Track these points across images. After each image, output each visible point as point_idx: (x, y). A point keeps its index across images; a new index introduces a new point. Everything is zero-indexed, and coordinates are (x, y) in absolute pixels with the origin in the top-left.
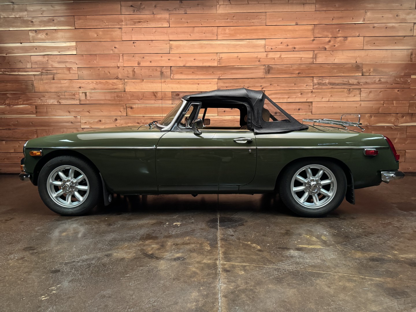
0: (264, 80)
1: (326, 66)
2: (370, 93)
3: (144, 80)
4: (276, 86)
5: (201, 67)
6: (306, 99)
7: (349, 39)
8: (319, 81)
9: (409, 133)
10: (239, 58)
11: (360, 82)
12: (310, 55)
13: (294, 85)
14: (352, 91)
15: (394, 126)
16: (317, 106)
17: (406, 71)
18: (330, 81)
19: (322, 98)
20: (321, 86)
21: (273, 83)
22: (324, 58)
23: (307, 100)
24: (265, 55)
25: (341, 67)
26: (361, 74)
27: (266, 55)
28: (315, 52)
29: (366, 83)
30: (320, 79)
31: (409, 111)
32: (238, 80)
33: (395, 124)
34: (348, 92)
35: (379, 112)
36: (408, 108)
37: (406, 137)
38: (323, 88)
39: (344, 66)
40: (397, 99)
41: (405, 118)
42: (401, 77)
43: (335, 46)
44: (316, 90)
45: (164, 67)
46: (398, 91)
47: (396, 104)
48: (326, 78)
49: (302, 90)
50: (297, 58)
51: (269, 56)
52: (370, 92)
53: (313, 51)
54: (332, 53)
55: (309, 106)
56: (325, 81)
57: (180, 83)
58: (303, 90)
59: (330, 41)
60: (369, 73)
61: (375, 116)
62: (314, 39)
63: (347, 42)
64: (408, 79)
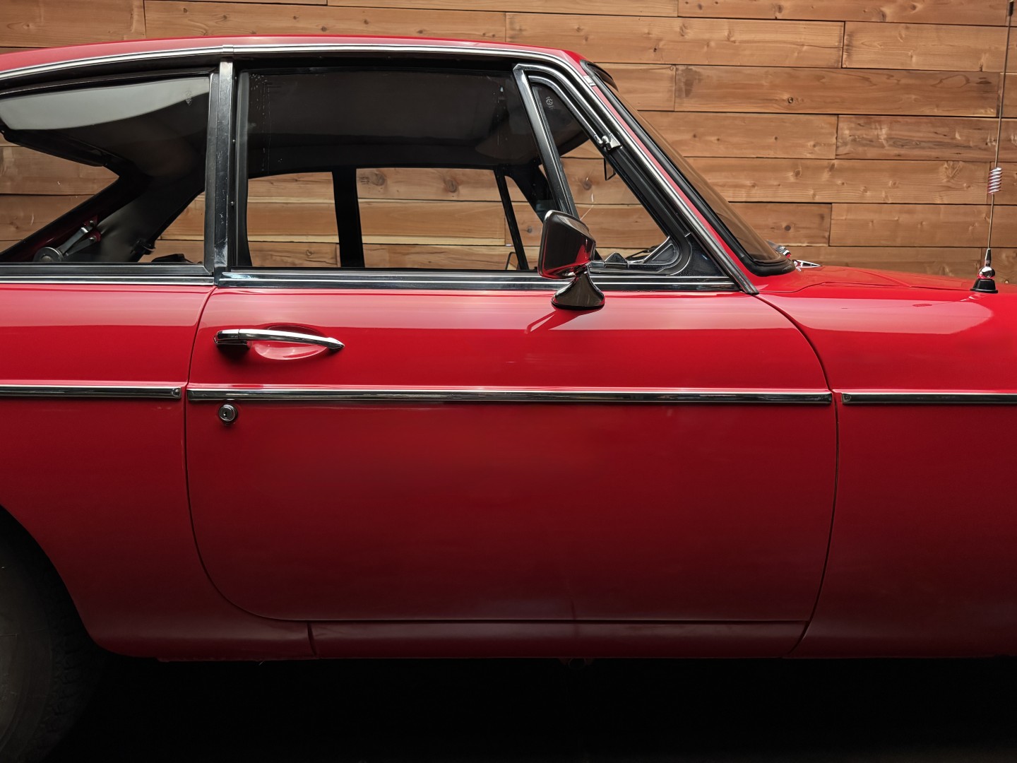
4: (711, 142)
6: (812, 192)
8: (858, 130)
10: (582, 33)
11: (988, 140)
12: (829, 36)
13: (773, 140)
16: (849, 217)
18: (894, 132)
19: (865, 191)
20: (860, 149)
21: (702, 130)
23: (814, 195)
24: (678, 29)
25: (933, 86)
27: (681, 29)
28: (849, 26)
30: (859, 124)
34: (950, 171)
38: (869, 156)
43: (914, 8)
48: (880, 122)
49: (799, 161)
50: (785, 45)
51: (690, 35)
53: (840, 23)
54: (904, 33)
55: (822, 217)
56: (876, 133)
58: (803, 161)
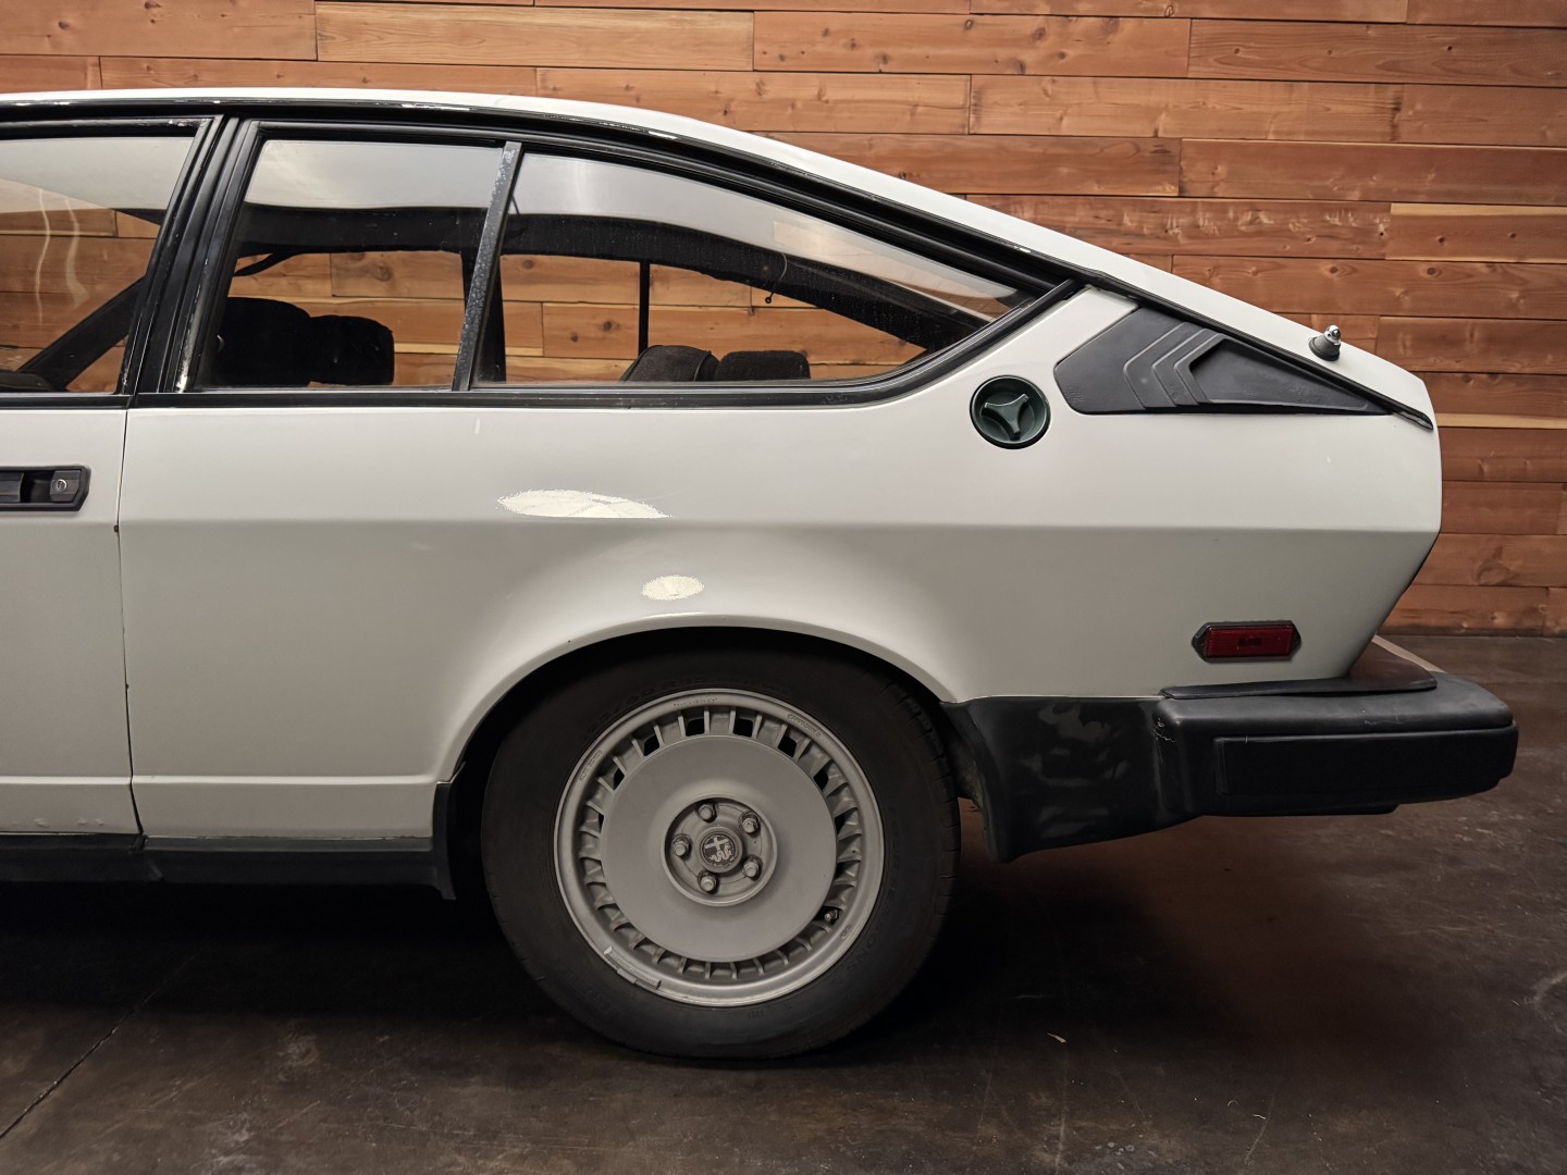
1: (1023, 146)
2: (1211, 277)
7: (1128, 26)
17: (1372, 183)
22: (1017, 109)
26: (1172, 190)
29: (1194, 231)
36: (1372, 345)
39: (1102, 151)
40: (1325, 307)
42: (1346, 210)
46: (1333, 270)
52: (1214, 271)
59: (1040, 34)
60: (1209, 185)
62: (972, 22)
63: (1117, 39)
64: (1377, 221)
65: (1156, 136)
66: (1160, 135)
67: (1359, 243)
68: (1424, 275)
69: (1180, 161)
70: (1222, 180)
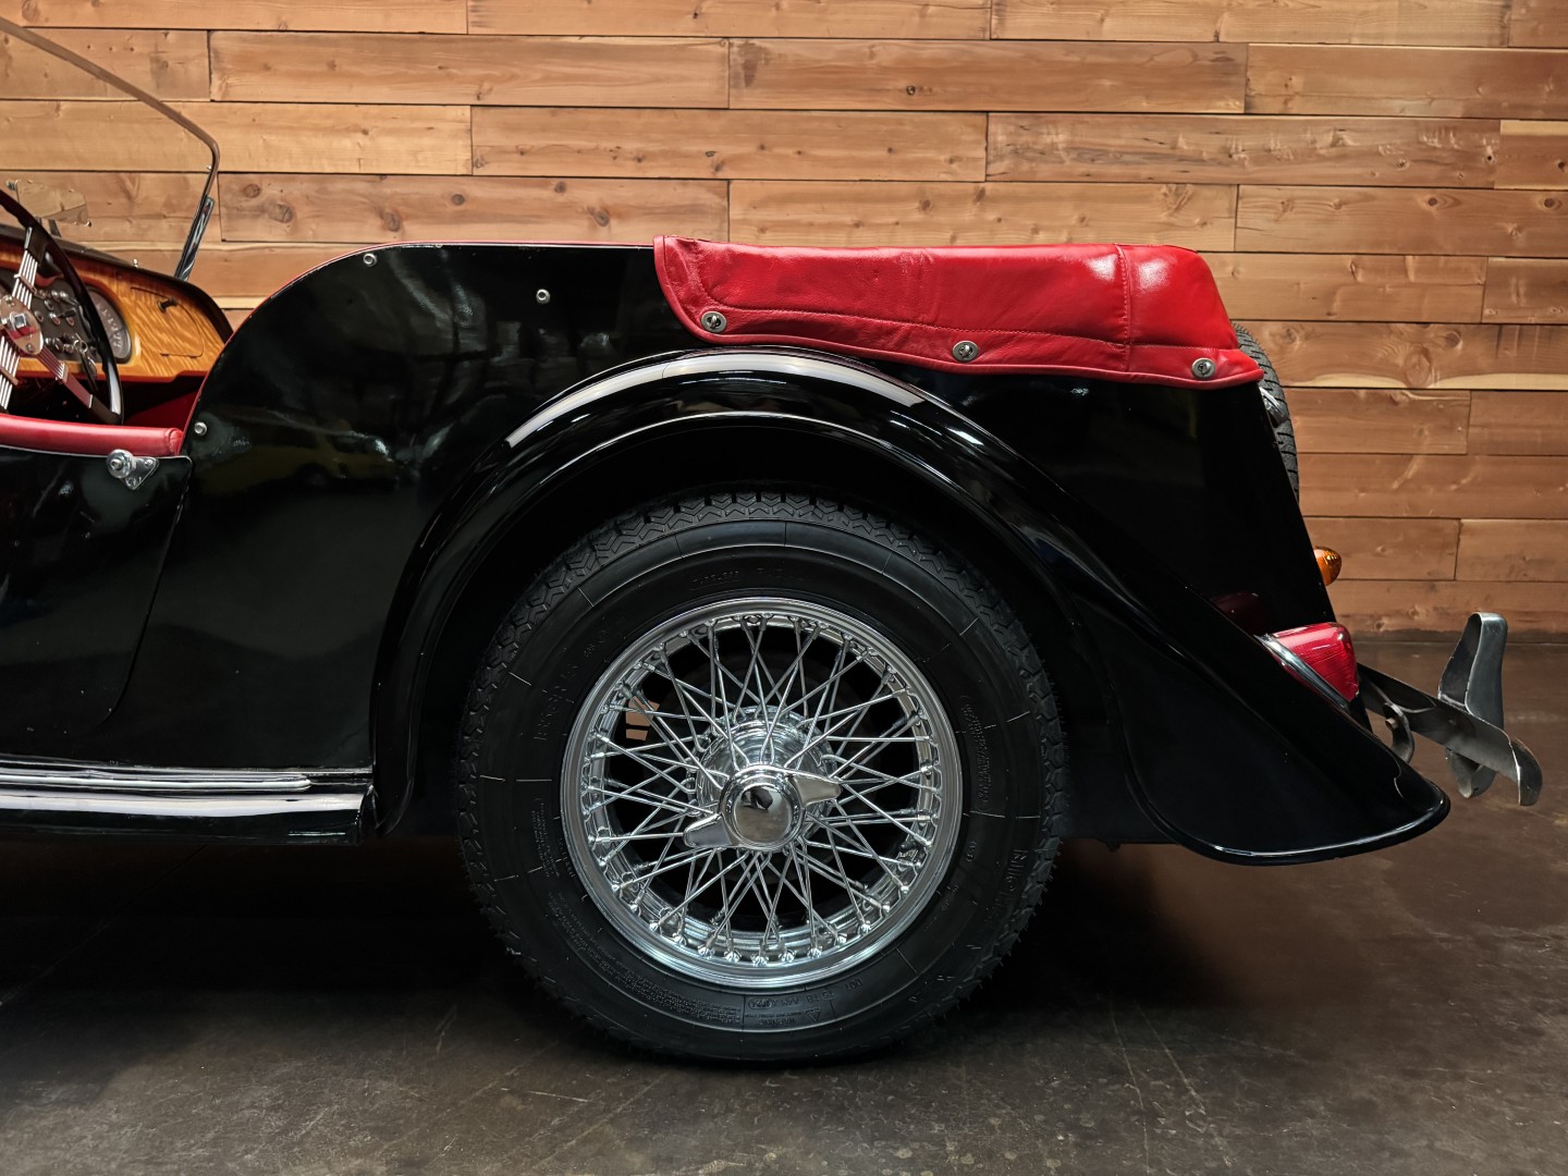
0: (723, 119)
1: (1057, 53)
2: (1284, 211)
3: (64, 106)
5: (378, 39)
9: (1483, 426)
14: (1194, 194)
15: (1407, 392)
17: (1478, 96)
22: (1048, 8)
26: (1237, 106)
29: (1265, 156)
31: (1487, 312)
32: (582, 115)
33: (1411, 380)
35: (1329, 314)
36: (1479, 292)
37: (1468, 446)
39: (1152, 59)
40: (1423, 247)
41: (1463, 349)
42: (1447, 129)
44: (1003, 188)
45: (171, 32)
46: (1432, 202)
47: (1418, 271)
52: (1288, 205)
57: (260, 126)
60: (1282, 99)
61: (1307, 337)
64: (1484, 142)
65: (1218, 41)
66: (1221, 40)
67: (1462, 170)
68: (1544, 208)
69: (1246, 71)
70: (1297, 93)
